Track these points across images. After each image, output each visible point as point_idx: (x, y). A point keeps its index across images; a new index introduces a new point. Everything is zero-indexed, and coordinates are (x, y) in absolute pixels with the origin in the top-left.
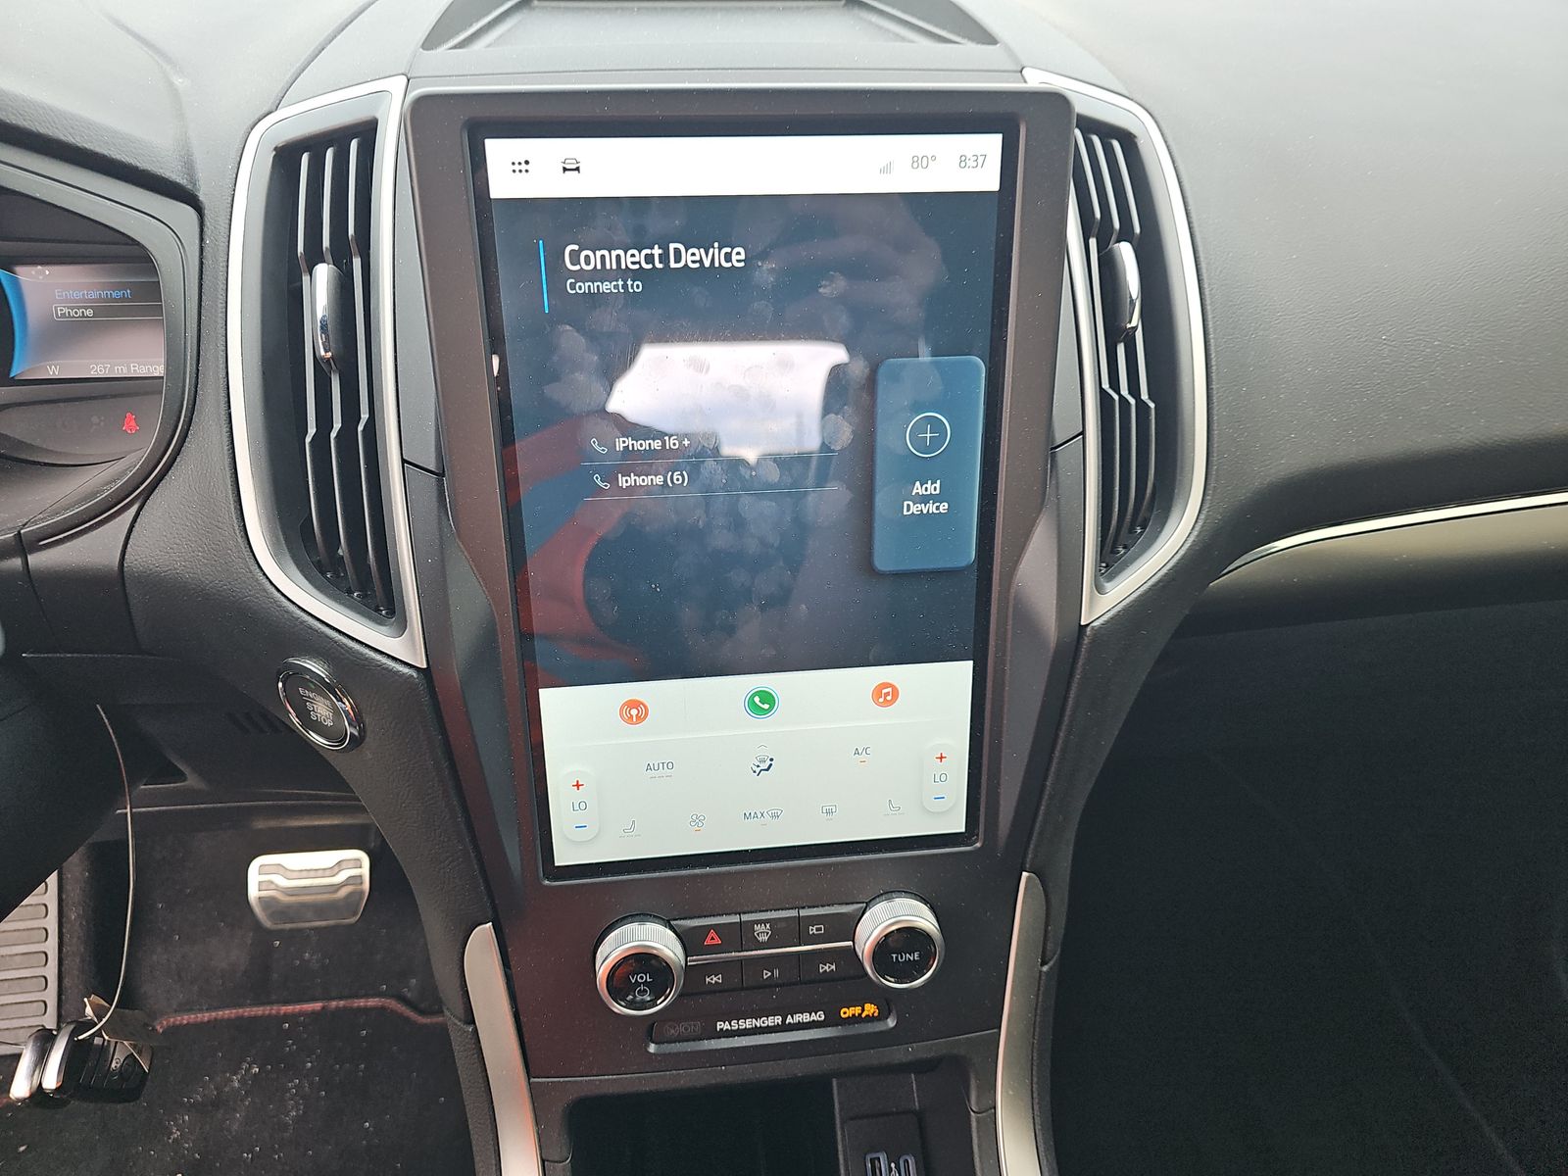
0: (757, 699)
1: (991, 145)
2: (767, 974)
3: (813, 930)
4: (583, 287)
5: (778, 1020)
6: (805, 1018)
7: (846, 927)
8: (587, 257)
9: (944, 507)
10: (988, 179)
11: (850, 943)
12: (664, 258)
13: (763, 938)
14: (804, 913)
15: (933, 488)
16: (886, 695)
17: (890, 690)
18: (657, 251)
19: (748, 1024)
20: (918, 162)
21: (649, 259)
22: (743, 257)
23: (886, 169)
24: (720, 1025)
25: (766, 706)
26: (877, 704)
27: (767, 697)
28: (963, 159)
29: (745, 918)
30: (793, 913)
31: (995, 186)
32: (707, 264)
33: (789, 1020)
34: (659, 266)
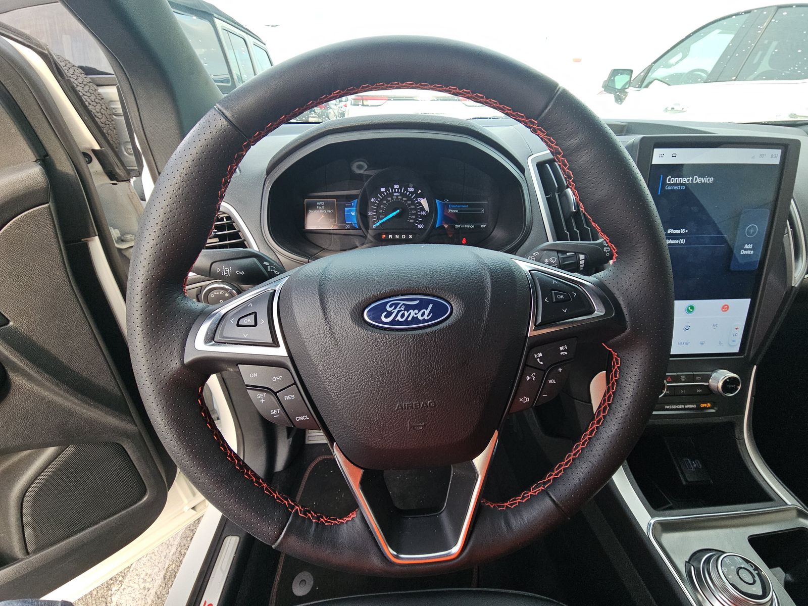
0: (689, 308)
1: (778, 152)
2: (682, 391)
3: (697, 378)
4: (670, 188)
5: (683, 406)
6: (691, 406)
7: (707, 378)
8: (673, 180)
9: (752, 252)
10: (777, 161)
11: (708, 383)
12: (692, 180)
13: (683, 380)
14: (695, 373)
15: (750, 246)
16: (725, 308)
17: (726, 307)
18: (691, 178)
19: (674, 407)
20: (761, 156)
21: (688, 180)
22: (712, 180)
23: (753, 157)
24: (667, 407)
25: (692, 310)
26: (723, 311)
27: (692, 307)
28: (772, 156)
29: (678, 374)
30: (692, 373)
31: (778, 163)
32: (703, 182)
33: (686, 407)
34: (690, 182)
